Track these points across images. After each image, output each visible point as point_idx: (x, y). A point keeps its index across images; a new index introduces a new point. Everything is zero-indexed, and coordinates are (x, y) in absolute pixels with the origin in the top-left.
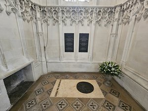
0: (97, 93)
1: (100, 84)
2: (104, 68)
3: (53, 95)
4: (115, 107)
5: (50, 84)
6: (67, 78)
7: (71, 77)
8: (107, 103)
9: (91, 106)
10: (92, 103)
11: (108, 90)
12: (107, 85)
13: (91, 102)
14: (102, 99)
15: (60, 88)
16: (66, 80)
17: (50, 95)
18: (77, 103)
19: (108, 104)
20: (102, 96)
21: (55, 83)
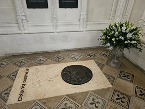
0: (99, 81)
1: (101, 66)
2: (113, 36)
3: (13, 98)
4: (129, 97)
5: (5, 78)
6: (40, 63)
7: (49, 61)
8: (116, 94)
9: (92, 104)
10: (93, 100)
11: (115, 73)
12: (113, 65)
13: (91, 98)
14: (108, 89)
15: (28, 83)
16: (39, 67)
17: (6, 101)
18: (66, 104)
19: (118, 95)
20: (108, 85)
21: (15, 76)
